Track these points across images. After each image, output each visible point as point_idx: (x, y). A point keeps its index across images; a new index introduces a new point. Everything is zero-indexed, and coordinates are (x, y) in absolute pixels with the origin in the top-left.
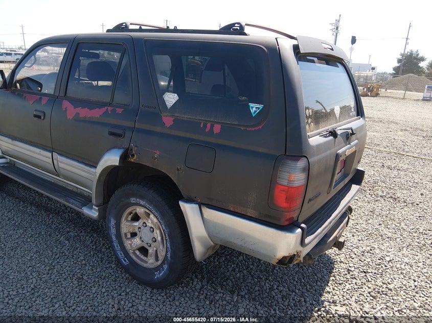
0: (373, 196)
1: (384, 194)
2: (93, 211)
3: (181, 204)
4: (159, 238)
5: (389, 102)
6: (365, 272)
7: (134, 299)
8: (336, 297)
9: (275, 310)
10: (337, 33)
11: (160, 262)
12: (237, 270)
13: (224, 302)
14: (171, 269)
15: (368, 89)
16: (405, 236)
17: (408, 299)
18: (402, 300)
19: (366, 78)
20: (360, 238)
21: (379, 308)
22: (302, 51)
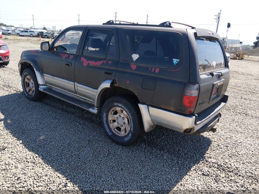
0: (235, 113)
1: (241, 112)
2: (95, 110)
3: (139, 105)
4: (127, 122)
5: (249, 63)
6: (227, 146)
7: (115, 150)
8: (211, 156)
9: (181, 159)
10: (219, 21)
11: (127, 133)
12: (162, 141)
13: (157, 154)
14: (132, 136)
15: (237, 55)
16: (250, 132)
17: (248, 159)
18: (245, 159)
19: (236, 48)
20: (225, 132)
21: (233, 161)
22: (198, 35)
